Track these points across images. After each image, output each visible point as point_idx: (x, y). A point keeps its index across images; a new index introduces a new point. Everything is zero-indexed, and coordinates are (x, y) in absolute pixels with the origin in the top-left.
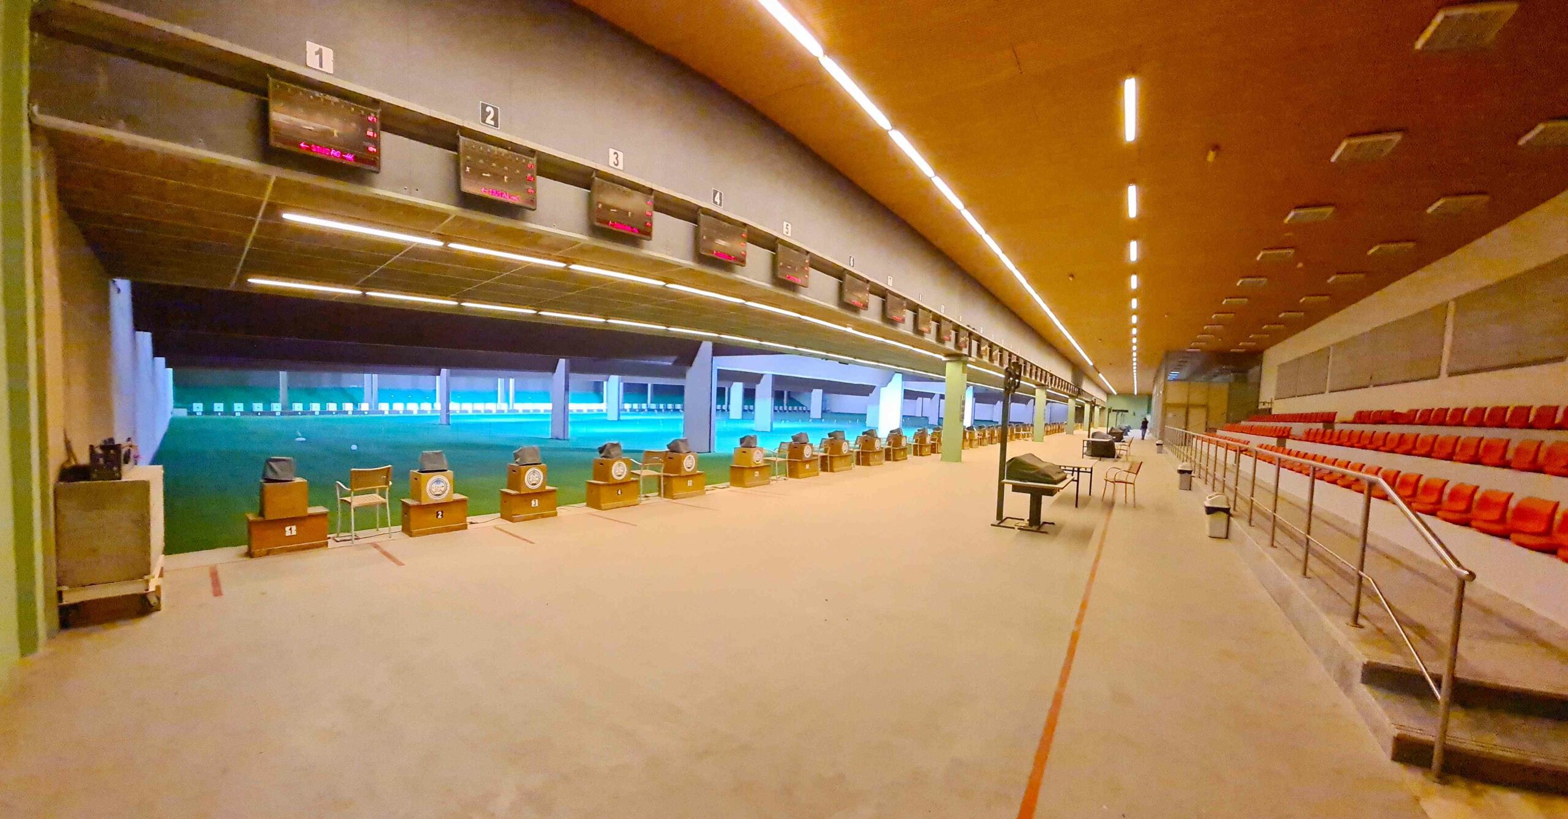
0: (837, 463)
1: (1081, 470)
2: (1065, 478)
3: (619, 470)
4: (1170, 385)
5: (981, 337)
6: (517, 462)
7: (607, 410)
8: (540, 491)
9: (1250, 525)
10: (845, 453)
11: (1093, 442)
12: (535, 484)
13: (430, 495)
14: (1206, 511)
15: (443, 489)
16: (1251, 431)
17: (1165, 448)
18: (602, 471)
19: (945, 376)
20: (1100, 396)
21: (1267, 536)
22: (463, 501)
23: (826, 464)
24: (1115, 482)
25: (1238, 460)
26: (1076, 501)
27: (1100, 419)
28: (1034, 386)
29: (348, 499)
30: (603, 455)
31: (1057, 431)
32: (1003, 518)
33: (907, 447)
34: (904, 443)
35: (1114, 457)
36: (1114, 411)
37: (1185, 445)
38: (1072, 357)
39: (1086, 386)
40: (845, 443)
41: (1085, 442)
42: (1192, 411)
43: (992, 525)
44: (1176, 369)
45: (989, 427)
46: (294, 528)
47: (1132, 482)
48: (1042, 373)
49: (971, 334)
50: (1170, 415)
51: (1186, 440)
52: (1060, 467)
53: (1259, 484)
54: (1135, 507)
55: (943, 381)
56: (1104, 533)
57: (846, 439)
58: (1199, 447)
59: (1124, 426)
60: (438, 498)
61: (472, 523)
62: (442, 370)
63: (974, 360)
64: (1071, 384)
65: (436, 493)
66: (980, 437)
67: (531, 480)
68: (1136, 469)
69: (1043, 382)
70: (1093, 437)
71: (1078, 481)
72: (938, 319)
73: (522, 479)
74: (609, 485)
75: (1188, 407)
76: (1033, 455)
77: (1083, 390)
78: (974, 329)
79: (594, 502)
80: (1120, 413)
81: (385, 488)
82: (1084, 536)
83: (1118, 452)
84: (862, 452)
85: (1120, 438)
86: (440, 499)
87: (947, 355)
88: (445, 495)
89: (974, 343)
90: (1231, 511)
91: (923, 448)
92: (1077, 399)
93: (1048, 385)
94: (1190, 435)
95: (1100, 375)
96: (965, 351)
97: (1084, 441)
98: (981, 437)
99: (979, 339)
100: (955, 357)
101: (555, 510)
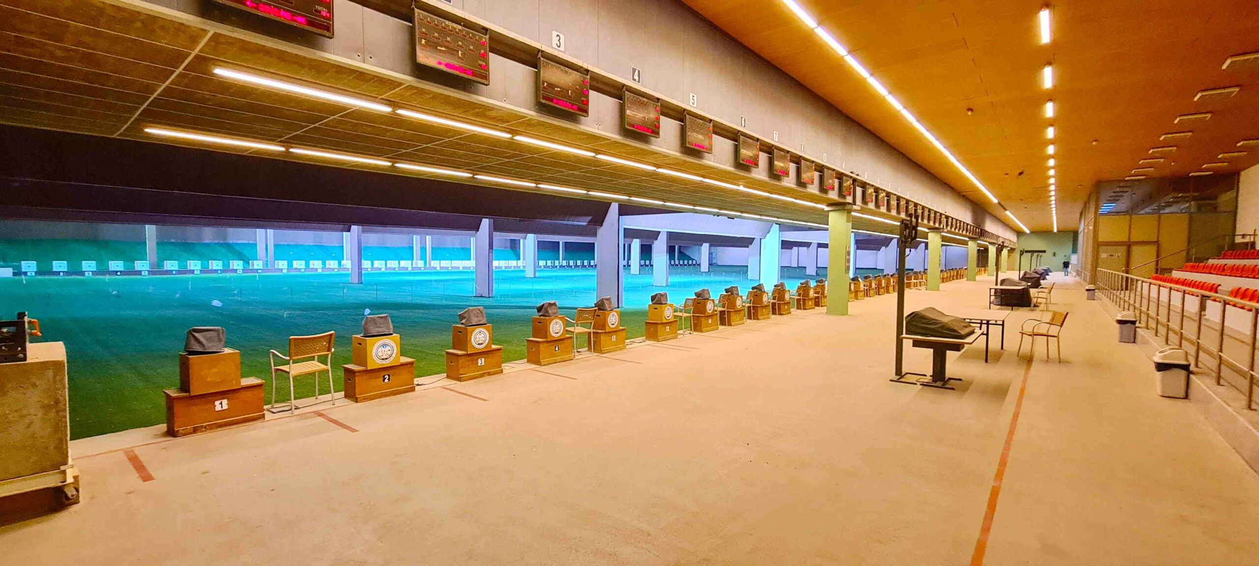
0: (734, 318)
1: (990, 322)
2: (973, 332)
3: (556, 328)
4: (1102, 220)
5: (866, 183)
6: (462, 324)
7: (524, 267)
8: (486, 350)
9: (1219, 383)
10: (739, 307)
11: (1002, 290)
12: (482, 344)
13: (376, 359)
14: (1156, 367)
15: (389, 353)
16: (1221, 271)
17: (1098, 294)
18: (540, 328)
19: (828, 225)
20: (1009, 237)
21: (1245, 398)
22: (412, 363)
23: (724, 319)
24: (1034, 335)
25: (1203, 307)
26: (987, 356)
27: (1008, 262)
28: (927, 230)
29: (285, 368)
30: (540, 314)
31: (955, 278)
32: (903, 373)
33: (791, 301)
34: (787, 297)
35: (1029, 306)
36: (1027, 252)
37: (1127, 289)
38: (970, 194)
39: (990, 226)
40: (740, 298)
41: (993, 292)
42: (1135, 250)
43: (891, 380)
44: (1110, 201)
45: (876, 277)
46: (225, 402)
47: (1056, 335)
48: (937, 216)
49: (854, 180)
50: (1104, 255)
51: (1128, 284)
52: (965, 319)
53: (1229, 333)
54: (1060, 362)
55: (827, 230)
56: (1022, 391)
57: (740, 295)
58: (1145, 291)
59: (1040, 269)
60: (384, 362)
61: (418, 385)
62: (352, 226)
63: (859, 208)
64: (971, 225)
65: (383, 357)
66: (866, 288)
67: (477, 340)
68: (1060, 319)
69: (937, 225)
70: (1001, 285)
71: (987, 335)
72: (820, 169)
73: (468, 339)
74: (547, 342)
75: (1129, 246)
76: (934, 309)
77: (986, 231)
78: (858, 175)
79: (534, 359)
80: (1035, 254)
81: (327, 355)
82: (999, 392)
83: (1034, 300)
84: (753, 307)
85: (1036, 285)
86: (387, 363)
87: (829, 205)
88: (392, 359)
89: (859, 190)
90: (1192, 368)
91: (807, 301)
92: (978, 242)
93: (943, 228)
94: (1132, 279)
95: (1008, 213)
96: (849, 199)
97: (990, 289)
98: (868, 288)
99: (864, 185)
100: (839, 206)
101: (501, 367)
